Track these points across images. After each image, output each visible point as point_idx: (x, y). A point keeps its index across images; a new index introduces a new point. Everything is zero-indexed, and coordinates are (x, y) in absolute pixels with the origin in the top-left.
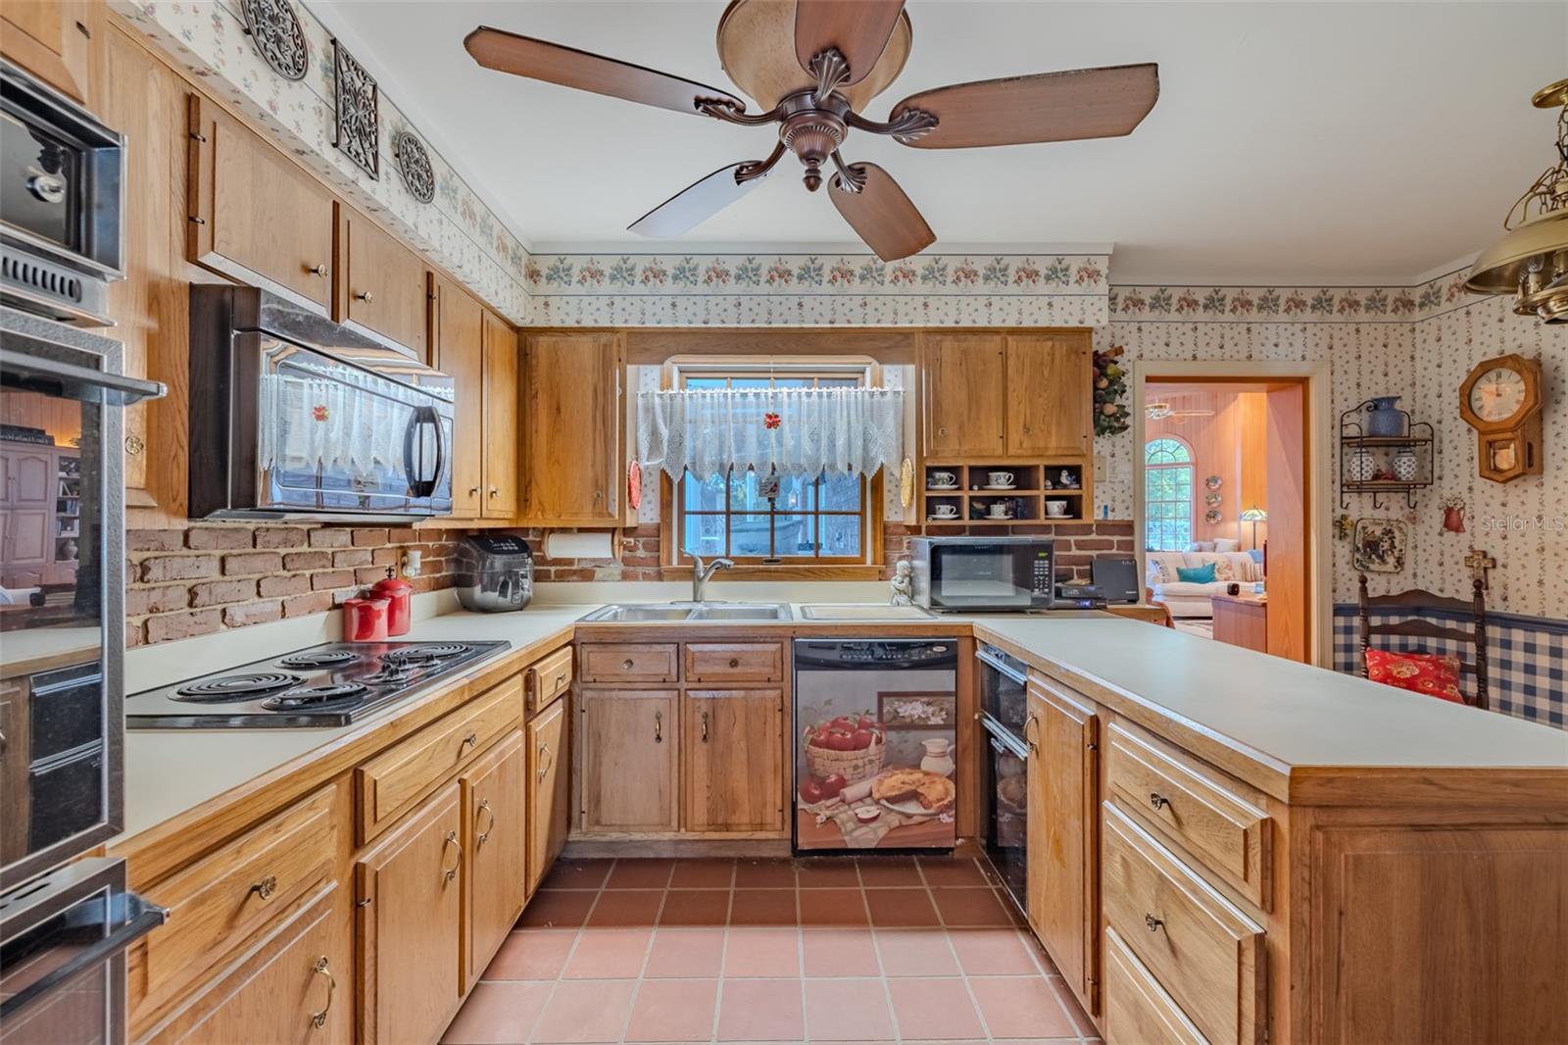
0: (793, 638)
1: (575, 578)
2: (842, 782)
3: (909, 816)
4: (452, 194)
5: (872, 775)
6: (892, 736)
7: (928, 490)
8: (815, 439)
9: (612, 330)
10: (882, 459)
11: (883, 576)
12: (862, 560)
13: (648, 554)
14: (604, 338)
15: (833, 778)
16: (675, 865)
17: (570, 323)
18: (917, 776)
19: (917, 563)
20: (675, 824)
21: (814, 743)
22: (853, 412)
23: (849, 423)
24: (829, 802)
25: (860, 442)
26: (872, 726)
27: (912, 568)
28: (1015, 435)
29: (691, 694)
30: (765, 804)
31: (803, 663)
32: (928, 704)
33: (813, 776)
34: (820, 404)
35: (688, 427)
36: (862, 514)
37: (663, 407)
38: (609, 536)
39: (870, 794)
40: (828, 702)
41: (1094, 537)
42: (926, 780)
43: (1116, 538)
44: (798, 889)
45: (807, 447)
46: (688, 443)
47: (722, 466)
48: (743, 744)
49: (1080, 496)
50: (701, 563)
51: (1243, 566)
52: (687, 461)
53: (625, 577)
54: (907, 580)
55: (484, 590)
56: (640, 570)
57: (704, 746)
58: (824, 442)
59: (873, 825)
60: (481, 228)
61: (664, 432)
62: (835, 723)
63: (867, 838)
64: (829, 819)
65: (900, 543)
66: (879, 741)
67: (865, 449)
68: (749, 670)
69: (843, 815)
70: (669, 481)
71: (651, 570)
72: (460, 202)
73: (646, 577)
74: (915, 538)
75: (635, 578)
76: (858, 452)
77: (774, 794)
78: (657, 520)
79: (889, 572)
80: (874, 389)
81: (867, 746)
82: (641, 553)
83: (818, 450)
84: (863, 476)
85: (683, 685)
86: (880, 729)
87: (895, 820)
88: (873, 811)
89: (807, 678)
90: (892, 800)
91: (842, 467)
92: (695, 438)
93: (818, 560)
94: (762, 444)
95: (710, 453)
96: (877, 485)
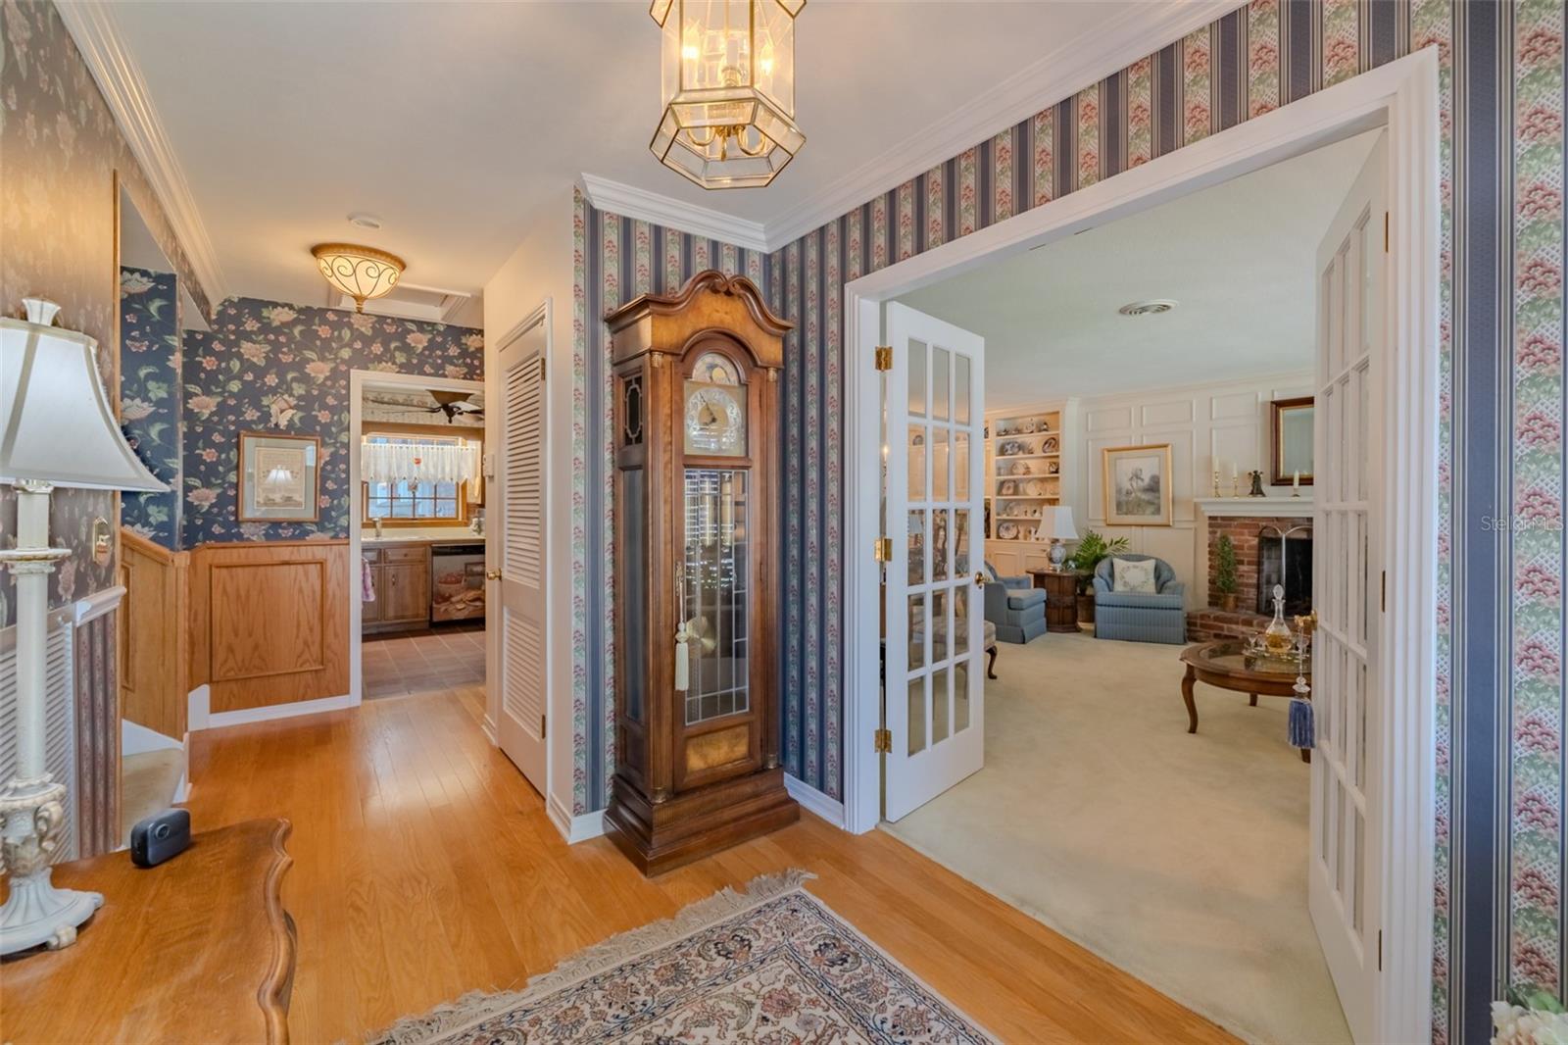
0: (430, 546)
2: (451, 596)
3: (476, 607)
5: (462, 593)
6: (470, 578)
8: (435, 467)
10: (466, 477)
11: (467, 525)
12: (457, 518)
15: (447, 595)
18: (476, 592)
20: (380, 618)
21: (439, 582)
22: (453, 458)
23: (451, 461)
24: (445, 604)
25: (456, 468)
29: (387, 568)
30: (419, 608)
31: (435, 553)
32: (481, 566)
33: (439, 594)
34: (438, 453)
35: (372, 460)
36: (457, 499)
39: (461, 600)
40: (445, 567)
45: (432, 470)
46: (372, 467)
47: (390, 477)
48: (410, 585)
52: (373, 476)
58: (440, 469)
59: (462, 611)
62: (448, 575)
63: (460, 616)
64: (445, 610)
65: (475, 512)
66: (465, 581)
67: (459, 472)
68: (412, 557)
69: (451, 608)
74: (481, 510)
76: (455, 473)
77: (422, 603)
80: (463, 448)
83: (437, 472)
84: (457, 484)
85: (383, 565)
87: (471, 608)
88: (463, 606)
89: (438, 560)
90: (469, 602)
91: (448, 479)
92: (375, 465)
93: (436, 518)
94: (410, 470)
95: (383, 470)
96: (464, 486)
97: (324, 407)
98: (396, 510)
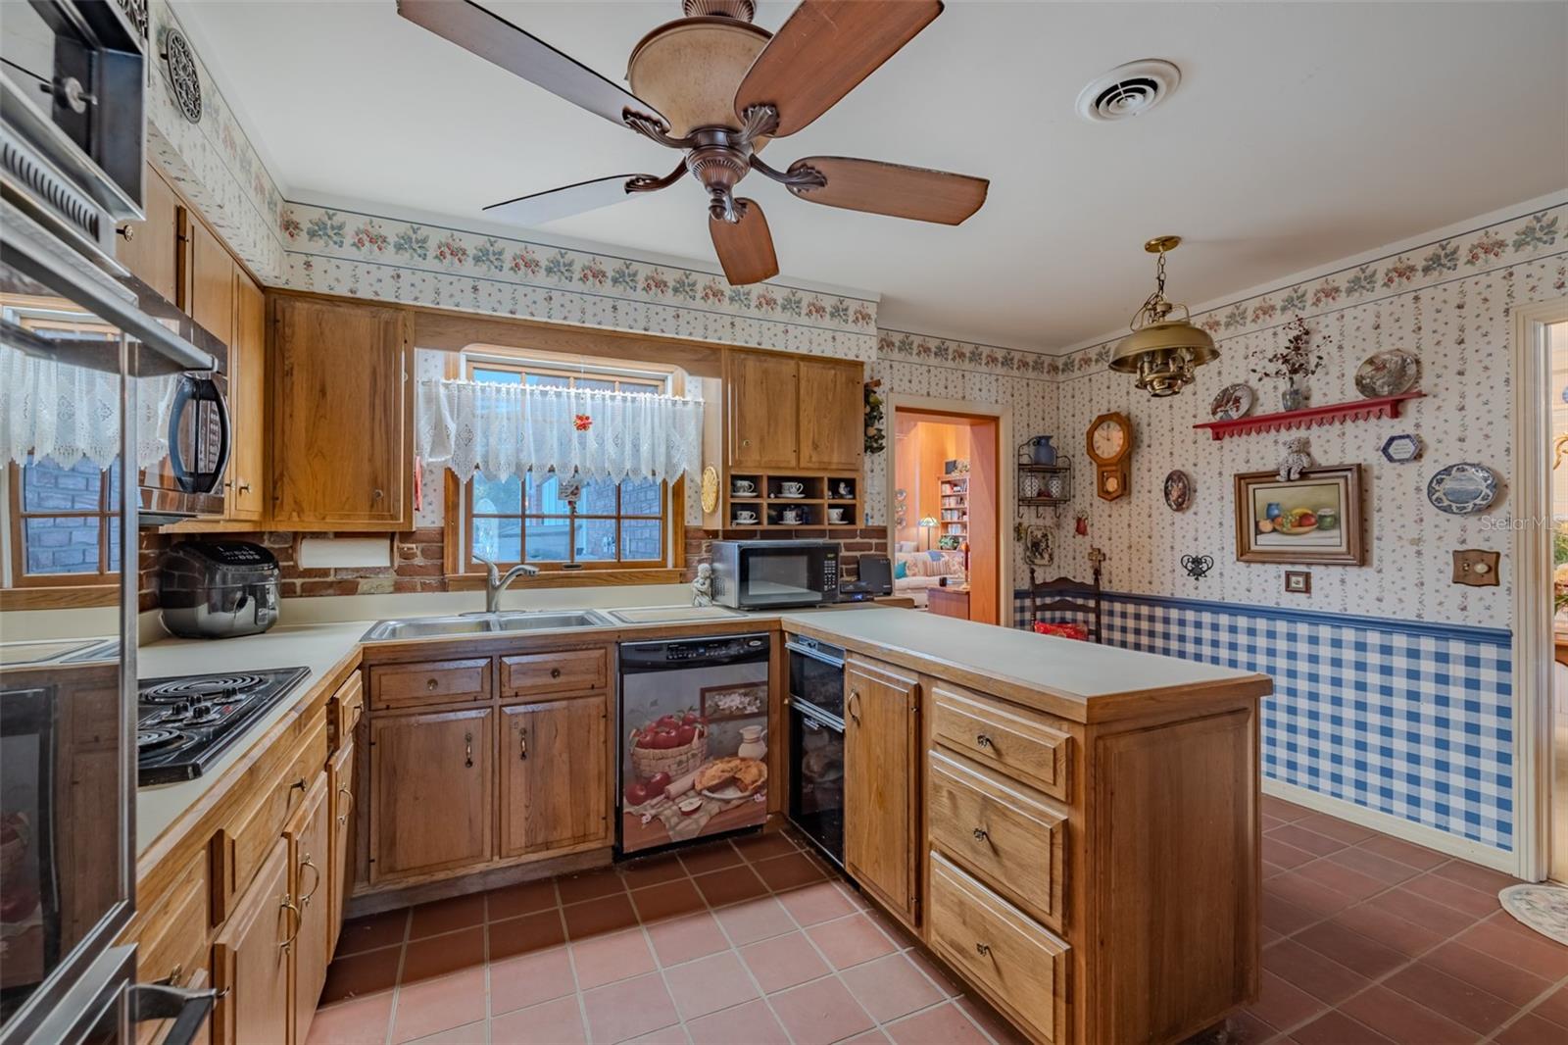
0: (619, 644)
1: (331, 591)
2: (667, 779)
3: (728, 802)
4: (214, 115)
5: (695, 768)
6: (714, 728)
7: (732, 497)
8: (618, 442)
9: (396, 307)
10: (684, 466)
11: (684, 578)
12: (664, 563)
13: (429, 562)
14: (386, 315)
15: (658, 777)
16: (486, 898)
17: (342, 290)
18: (736, 762)
19: (717, 565)
20: (487, 853)
21: (640, 745)
22: (656, 420)
23: (653, 429)
24: (655, 801)
25: (663, 449)
26: (695, 721)
27: (713, 571)
28: (806, 450)
29: (507, 710)
30: (588, 815)
31: (627, 666)
32: (745, 695)
33: (638, 777)
34: (624, 408)
35: (479, 425)
36: (663, 518)
37: (450, 399)
38: (387, 543)
39: (693, 787)
40: (654, 703)
41: (858, 540)
42: (743, 766)
43: (874, 541)
44: (629, 892)
45: (611, 449)
46: (478, 439)
47: (519, 467)
48: (565, 756)
49: (854, 505)
50: (495, 571)
51: (925, 563)
52: (478, 460)
53: (399, 588)
54: (708, 582)
55: (213, 609)
56: (418, 579)
57: (522, 764)
58: (628, 447)
59: (695, 816)
60: (242, 161)
61: (452, 427)
62: (661, 723)
63: (691, 829)
64: (655, 817)
65: (699, 546)
66: (701, 735)
67: (669, 456)
68: (572, 679)
69: (668, 812)
70: (455, 480)
71: (433, 580)
72: (222, 127)
73: (425, 587)
74: (715, 542)
75: (413, 590)
76: (661, 459)
77: (598, 802)
78: (439, 523)
79: (690, 575)
80: (677, 398)
81: (690, 741)
82: (419, 561)
83: (623, 453)
84: (665, 483)
85: (497, 701)
86: (702, 723)
87: (714, 808)
88: (696, 802)
89: (632, 681)
90: (712, 789)
91: (646, 472)
92: (486, 436)
93: (620, 565)
94: (564, 445)
95: (505, 452)
96: (679, 490)
98: (532, 544)
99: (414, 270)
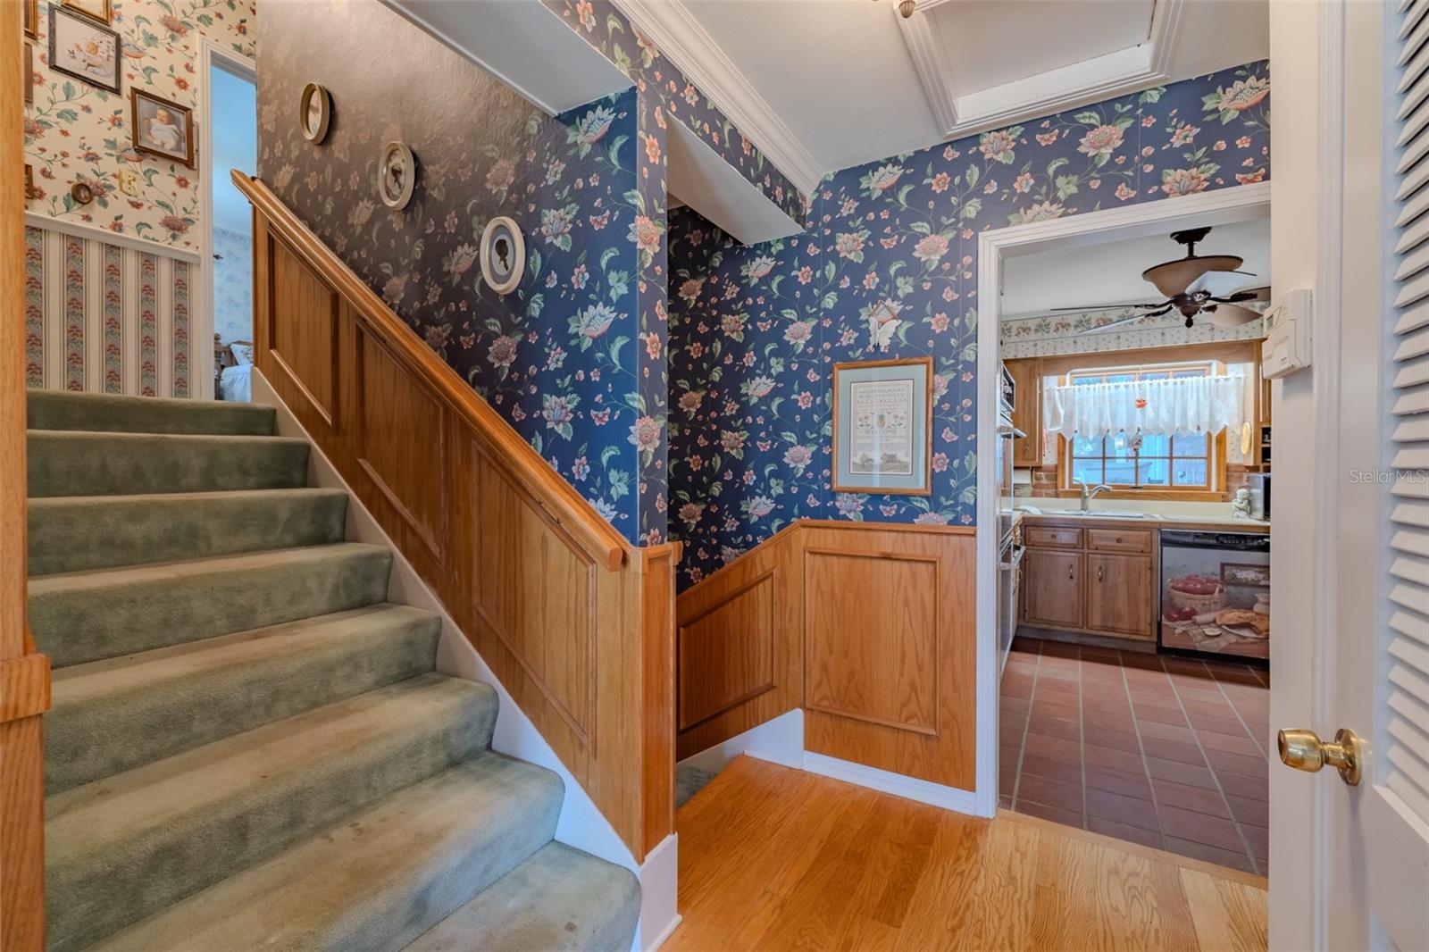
0: (1159, 529)
2: (1194, 612)
3: (1244, 638)
5: (1216, 610)
6: (1232, 589)
7: (1263, 443)
8: (1171, 411)
9: (1035, 359)
10: (1225, 422)
11: (1225, 499)
12: (1208, 488)
13: (1050, 482)
14: (1030, 364)
15: (1187, 609)
18: (1249, 614)
19: (1253, 491)
20: (1080, 623)
21: (1173, 588)
22: (1201, 395)
23: (1198, 399)
24: (1184, 623)
25: (1207, 412)
26: (1216, 581)
27: (1250, 494)
29: (1091, 556)
30: (1139, 620)
31: (1166, 542)
32: (1260, 572)
33: (1173, 606)
34: (1175, 389)
35: (1077, 408)
36: (1208, 458)
37: (1061, 396)
38: (1029, 472)
39: (1214, 621)
40: (1185, 566)
42: (1258, 617)
44: (1163, 663)
45: (1164, 416)
46: (1077, 417)
47: (1100, 429)
48: (1125, 585)
50: (1086, 488)
52: (1077, 428)
53: (1034, 495)
54: (1246, 502)
56: (1044, 491)
57: (1100, 584)
58: (1178, 413)
59: (1216, 639)
61: (1062, 411)
62: (1189, 578)
63: (1212, 646)
64: (1184, 632)
65: (1241, 477)
66: (1221, 591)
67: (1212, 416)
68: (1130, 545)
69: (1194, 631)
70: (1063, 439)
71: (1051, 491)
73: (1048, 495)
74: (1253, 474)
75: (1041, 496)
76: (1206, 418)
77: (1145, 615)
78: (1055, 462)
79: (1231, 496)
80: (1219, 377)
81: (1212, 593)
82: (1044, 481)
83: (1173, 417)
84: (1209, 435)
85: (1086, 551)
86: (1223, 584)
87: (1233, 639)
88: (1217, 632)
89: (1169, 551)
90: (1230, 626)
91: (1192, 428)
92: (1081, 413)
93: (1171, 487)
94: (1131, 417)
95: (1092, 424)
96: (1221, 440)
97: (940, 306)
98: (1110, 475)
99: (1043, 340)
